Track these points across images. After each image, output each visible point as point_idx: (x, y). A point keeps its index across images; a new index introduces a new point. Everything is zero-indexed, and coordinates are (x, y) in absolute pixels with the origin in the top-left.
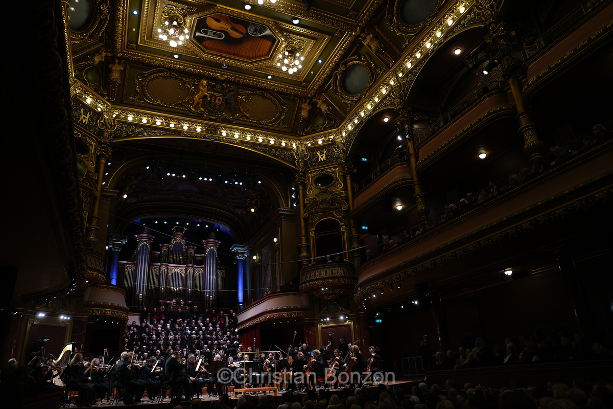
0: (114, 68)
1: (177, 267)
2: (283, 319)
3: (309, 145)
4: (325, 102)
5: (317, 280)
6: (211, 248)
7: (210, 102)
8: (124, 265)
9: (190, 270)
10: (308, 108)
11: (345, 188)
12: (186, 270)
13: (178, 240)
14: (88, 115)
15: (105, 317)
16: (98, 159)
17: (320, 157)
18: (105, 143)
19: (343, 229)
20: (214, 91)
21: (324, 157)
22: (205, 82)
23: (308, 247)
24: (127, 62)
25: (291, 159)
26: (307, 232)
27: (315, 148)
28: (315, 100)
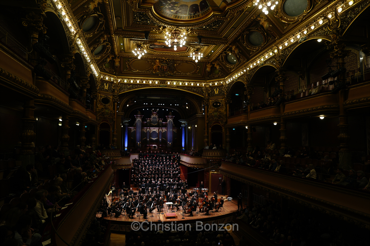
0: (116, 61)
1: (154, 129)
3: (211, 85)
4: (218, 64)
5: (208, 156)
6: (170, 120)
7: (161, 68)
8: (131, 129)
9: (161, 130)
10: (210, 67)
11: (226, 110)
12: (159, 130)
13: (154, 116)
14: (108, 85)
15: (123, 170)
16: (114, 103)
17: (216, 92)
18: (116, 96)
19: (223, 130)
20: (163, 63)
21: (218, 92)
22: (158, 61)
23: (208, 136)
25: (202, 93)
26: (208, 130)
27: (213, 87)
28: (213, 63)
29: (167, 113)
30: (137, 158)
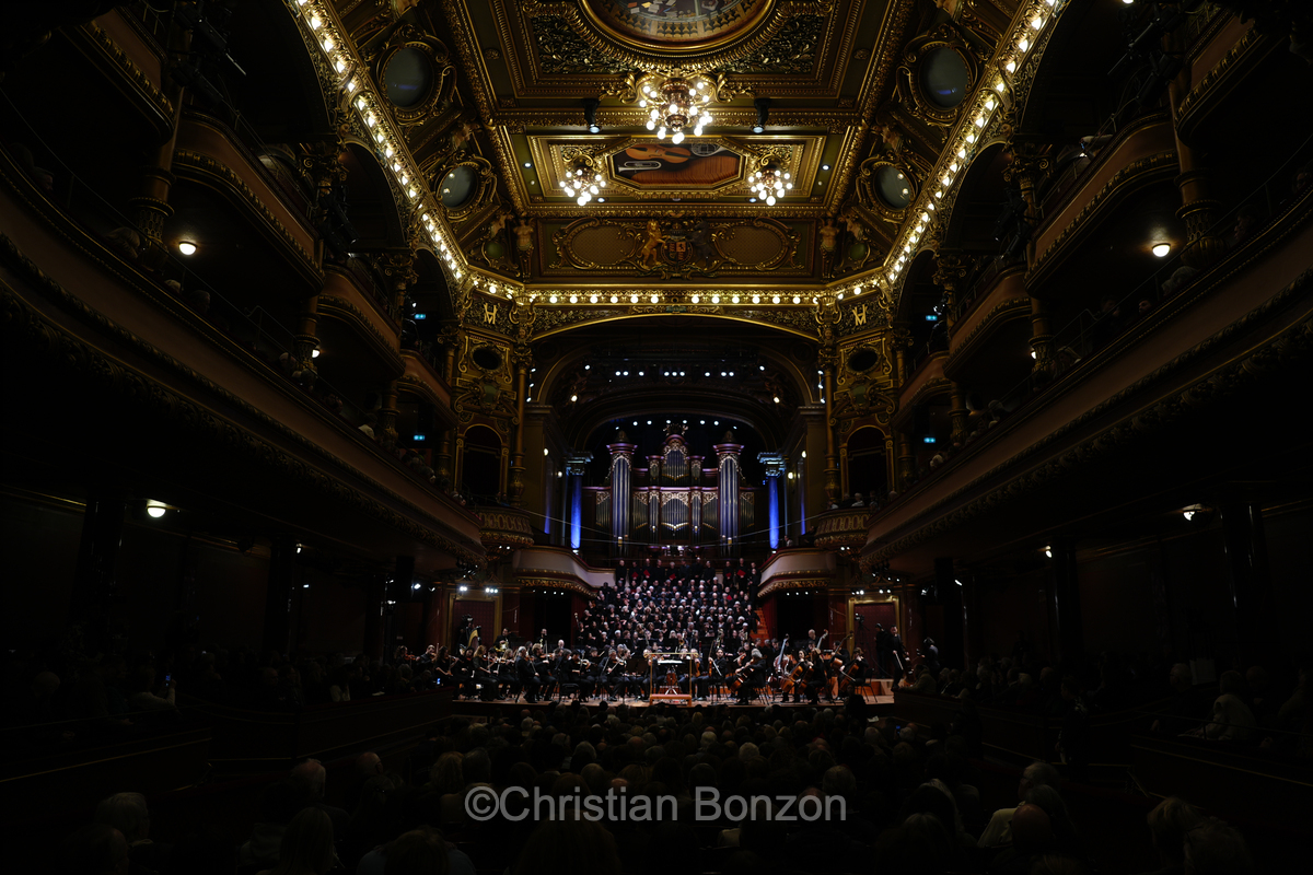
0: (520, 233)
1: (675, 492)
2: (793, 589)
3: (841, 297)
4: (858, 221)
5: (834, 534)
6: (728, 459)
7: (667, 251)
8: (595, 492)
9: (697, 495)
10: (832, 234)
11: (894, 375)
12: (690, 495)
13: (674, 447)
14: (495, 310)
15: (541, 588)
16: (516, 368)
17: (857, 319)
18: (522, 345)
19: (889, 445)
20: (672, 234)
21: (864, 318)
22: (653, 224)
23: (837, 474)
24: (537, 220)
25: (811, 327)
26: (836, 450)
27: (851, 302)
28: (841, 219)
29: (718, 436)
30: (612, 584)
